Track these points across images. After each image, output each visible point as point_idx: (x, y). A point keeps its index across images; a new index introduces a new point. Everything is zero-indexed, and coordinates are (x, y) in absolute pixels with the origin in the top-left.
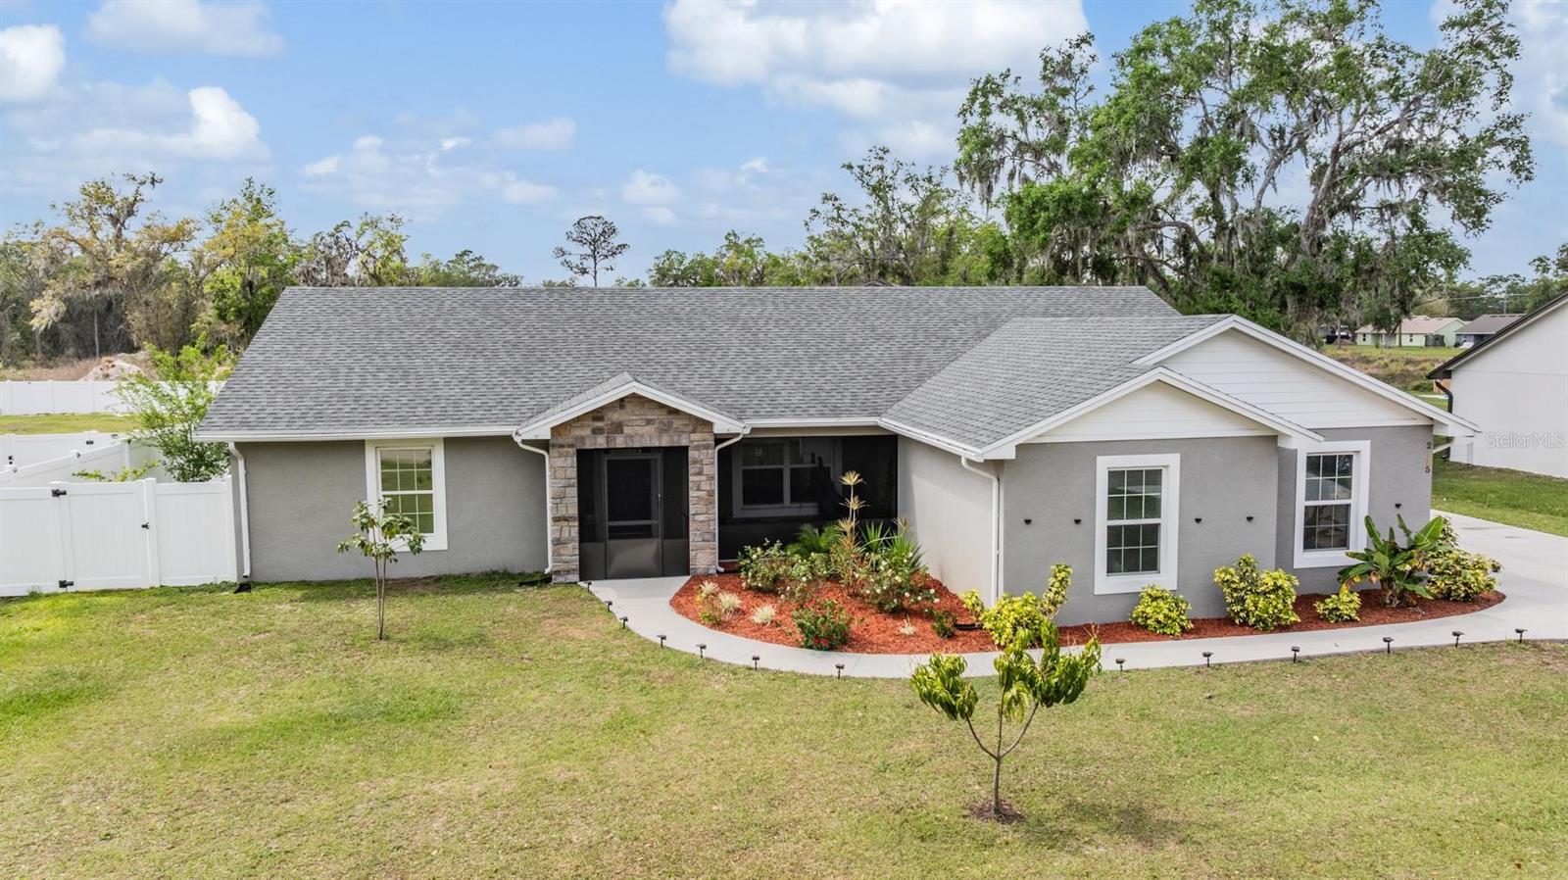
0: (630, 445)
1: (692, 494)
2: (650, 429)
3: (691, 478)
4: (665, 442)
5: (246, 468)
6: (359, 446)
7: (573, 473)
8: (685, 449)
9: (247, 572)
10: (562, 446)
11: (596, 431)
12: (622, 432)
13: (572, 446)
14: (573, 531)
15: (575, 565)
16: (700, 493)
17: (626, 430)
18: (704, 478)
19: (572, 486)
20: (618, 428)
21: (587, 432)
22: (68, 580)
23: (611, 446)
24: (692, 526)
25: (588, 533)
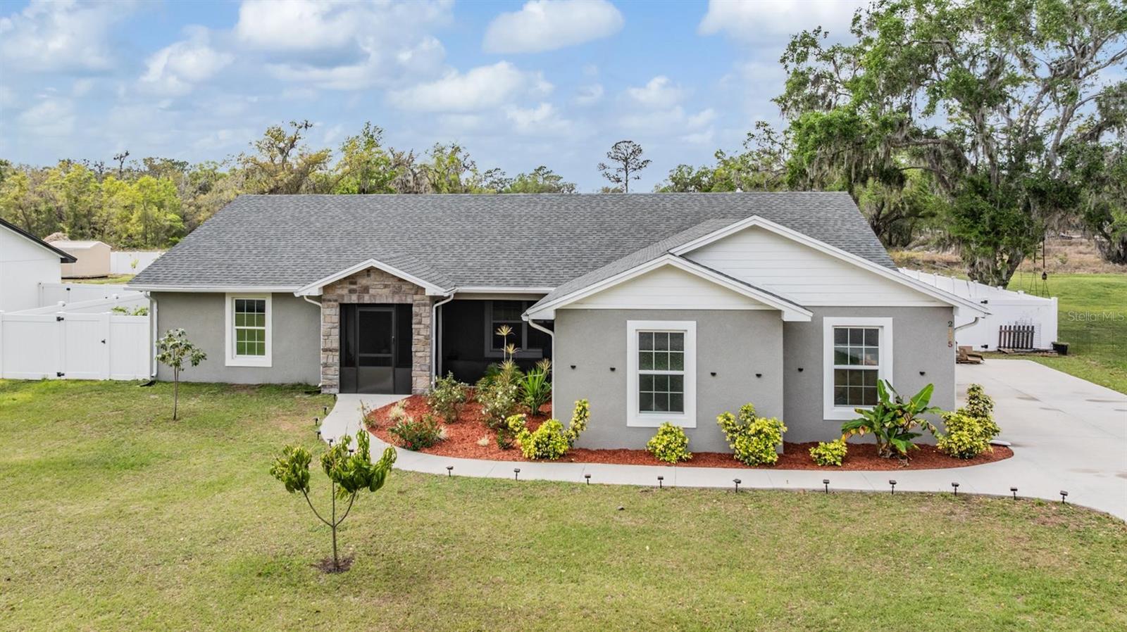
0: (373, 302)
1: (415, 337)
2: (386, 291)
3: (413, 326)
4: (396, 300)
5: (158, 308)
6: (221, 296)
7: (336, 319)
8: (411, 305)
9: (154, 374)
10: (330, 301)
11: (352, 291)
12: (368, 292)
13: (336, 301)
14: (335, 358)
15: (336, 381)
16: (420, 337)
17: (371, 291)
18: (422, 326)
19: (335, 328)
20: (366, 290)
21: (345, 292)
22: (62, 372)
23: (361, 302)
24: (414, 360)
25: (347, 360)
